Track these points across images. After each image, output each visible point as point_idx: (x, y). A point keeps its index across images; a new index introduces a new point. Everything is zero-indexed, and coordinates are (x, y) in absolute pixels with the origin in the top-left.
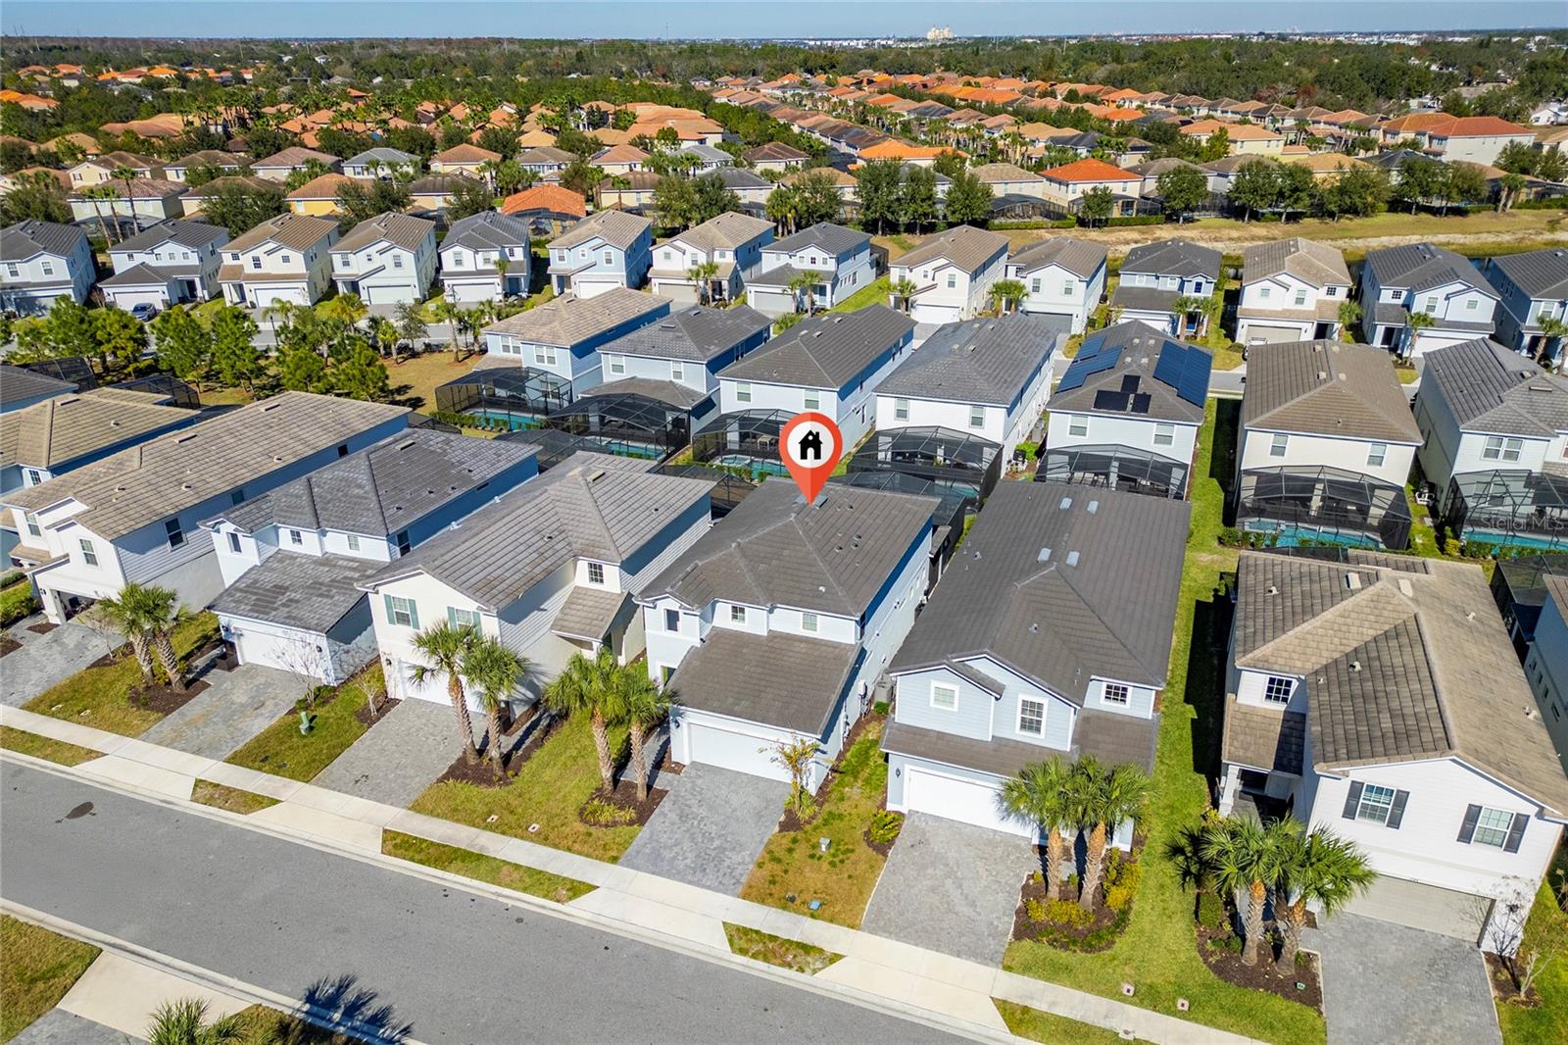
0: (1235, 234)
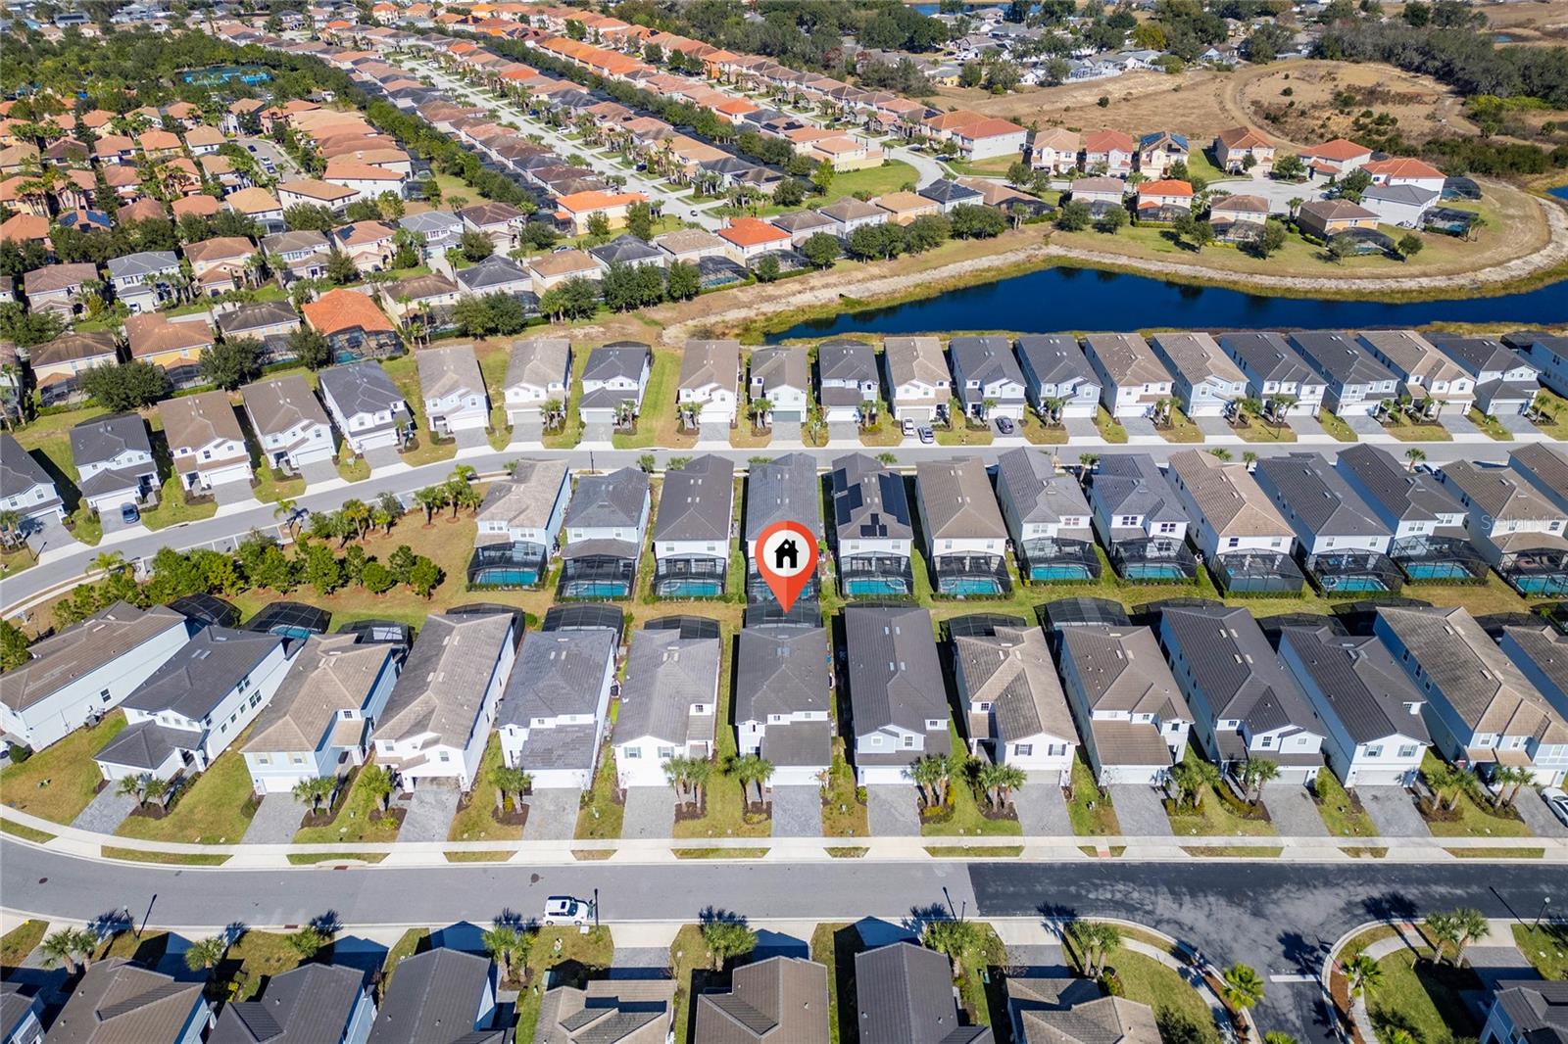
0: (860, 275)
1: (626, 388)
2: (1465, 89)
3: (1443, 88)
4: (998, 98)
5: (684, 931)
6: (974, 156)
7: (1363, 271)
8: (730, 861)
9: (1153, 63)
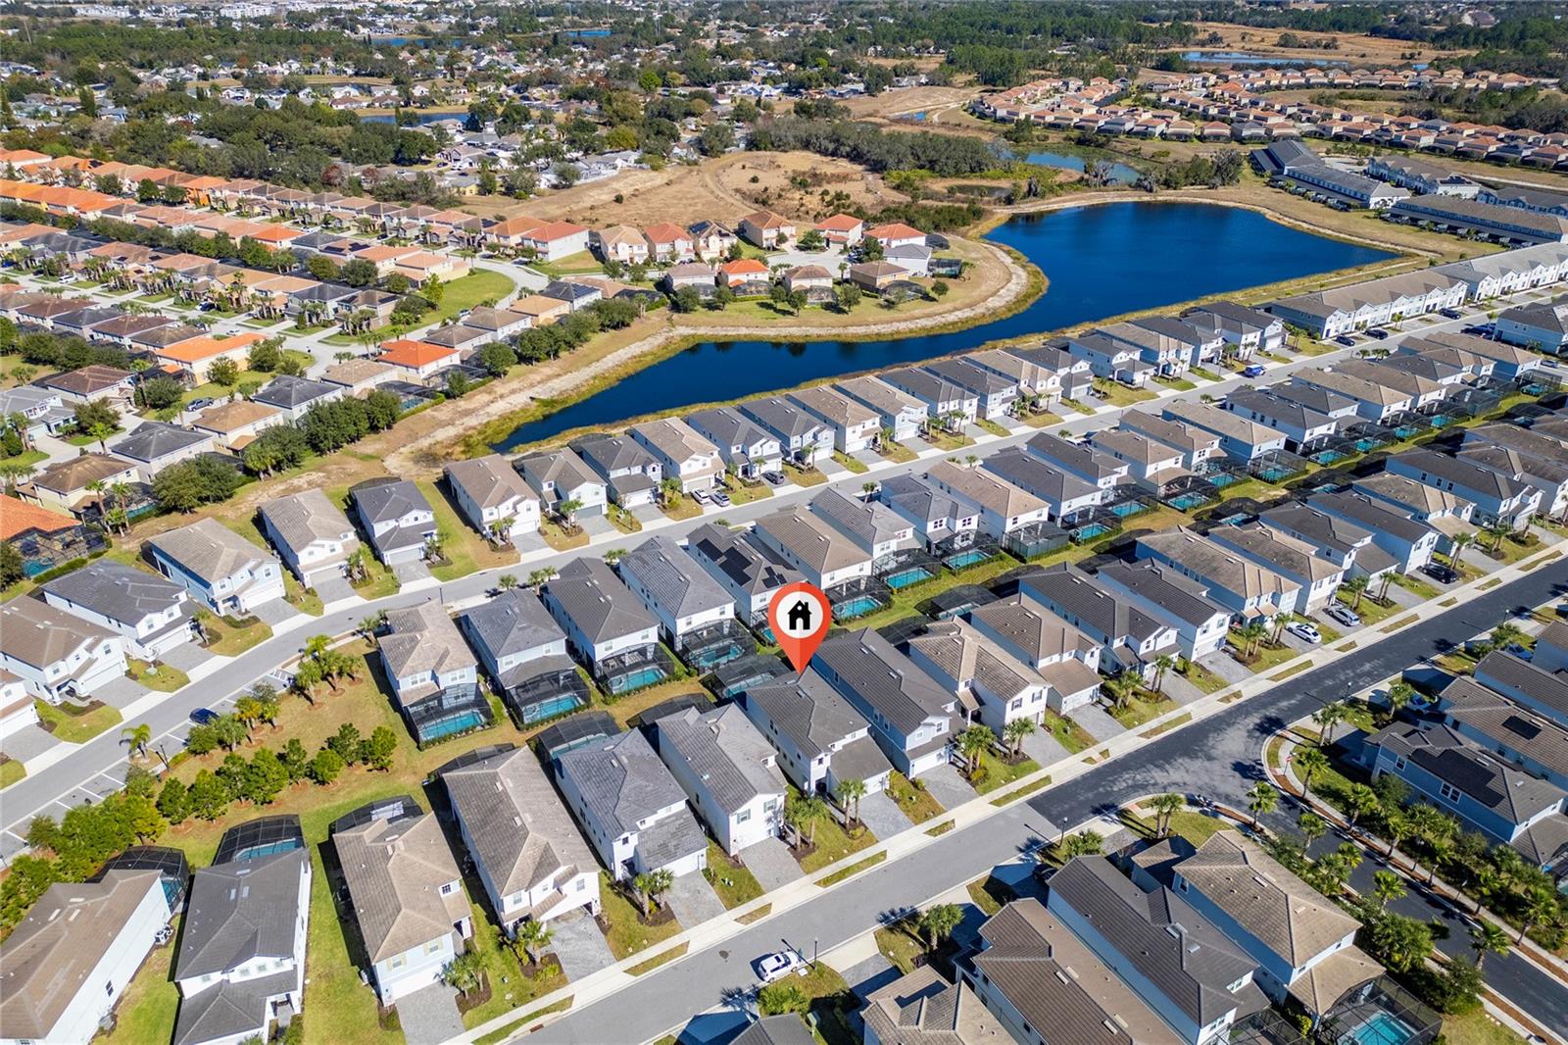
0: (537, 377)
1: (421, 521)
2: (877, 167)
3: (860, 168)
4: (526, 203)
5: (878, 936)
6: (551, 257)
7: (917, 312)
8: (865, 872)
9: (636, 162)
